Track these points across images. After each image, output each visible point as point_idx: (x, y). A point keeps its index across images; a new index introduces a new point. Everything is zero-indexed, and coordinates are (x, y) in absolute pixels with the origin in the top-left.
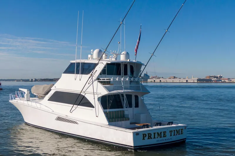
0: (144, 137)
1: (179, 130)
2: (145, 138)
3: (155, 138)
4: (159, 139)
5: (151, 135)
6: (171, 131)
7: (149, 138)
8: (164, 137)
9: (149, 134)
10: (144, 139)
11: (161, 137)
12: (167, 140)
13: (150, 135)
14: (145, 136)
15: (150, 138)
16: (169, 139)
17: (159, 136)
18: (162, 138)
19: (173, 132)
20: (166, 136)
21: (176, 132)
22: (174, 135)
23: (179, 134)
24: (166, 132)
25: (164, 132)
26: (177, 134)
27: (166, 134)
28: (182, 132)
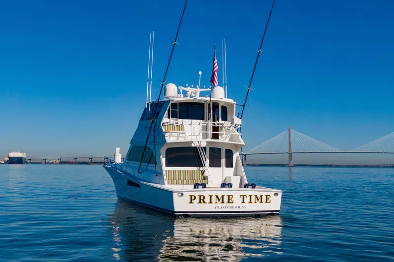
0: (191, 200)
1: (261, 196)
2: (193, 201)
3: (211, 202)
4: (219, 204)
5: (204, 197)
6: (243, 196)
7: (200, 202)
8: (229, 202)
9: (200, 196)
10: (191, 202)
11: (223, 202)
12: (236, 208)
13: (202, 198)
14: (193, 198)
15: (202, 201)
16: (239, 207)
17: (219, 200)
18: (226, 204)
19: (248, 198)
20: (233, 203)
21: (253, 199)
22: (251, 202)
23: (261, 202)
24: (232, 196)
25: (229, 196)
26: (257, 201)
27: (232, 199)
28: (268, 200)
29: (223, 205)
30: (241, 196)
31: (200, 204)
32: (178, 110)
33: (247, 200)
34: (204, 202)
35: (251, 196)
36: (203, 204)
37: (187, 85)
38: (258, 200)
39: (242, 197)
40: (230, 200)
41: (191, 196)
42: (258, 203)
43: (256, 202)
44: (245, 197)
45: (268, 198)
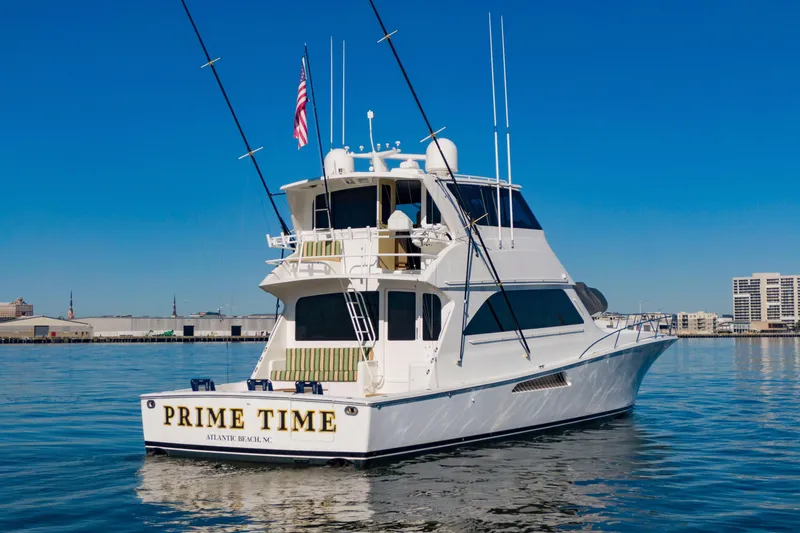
0: (167, 417)
2: (170, 420)
3: (200, 425)
4: (215, 429)
5: (188, 412)
6: (266, 412)
7: (181, 424)
8: (234, 426)
9: (181, 409)
10: (167, 423)
11: (222, 425)
12: (250, 440)
13: (184, 413)
14: (170, 413)
15: (184, 421)
16: (257, 440)
17: (215, 420)
18: (228, 431)
19: (278, 416)
20: (242, 427)
21: (290, 419)
22: (283, 428)
23: (311, 429)
24: (241, 411)
25: (234, 411)
26: (298, 425)
27: (242, 419)
28: (328, 424)
29: (222, 431)
30: (260, 411)
31: (181, 427)
33: (274, 421)
34: (189, 424)
35: (283, 413)
36: (186, 427)
38: (302, 423)
39: (262, 414)
40: (237, 421)
41: (167, 408)
42: (302, 431)
43: (296, 429)
44: (269, 414)
45: (328, 419)
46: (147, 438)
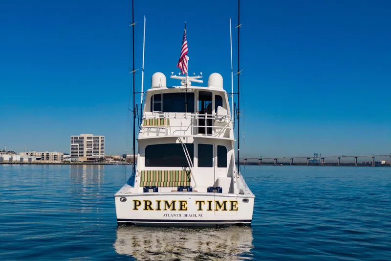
0: (136, 206)
1: (225, 202)
2: (137, 207)
3: (159, 209)
4: (169, 211)
5: (151, 203)
6: (200, 202)
7: (146, 209)
8: (181, 209)
9: (146, 202)
10: (135, 209)
11: (174, 209)
12: (190, 216)
13: (148, 203)
14: (138, 203)
15: (148, 208)
16: (195, 215)
17: (169, 206)
18: (177, 212)
19: (207, 204)
20: (186, 210)
21: (213, 205)
22: (210, 209)
23: (225, 209)
24: (186, 202)
25: (181, 202)
26: (218, 208)
27: (186, 206)
28: (234, 207)
29: (174, 212)
30: (197, 202)
31: (146, 211)
32: (162, 102)
33: (205, 207)
34: (151, 209)
35: (210, 202)
36: (149, 211)
37: (173, 73)
38: (220, 207)
39: (198, 203)
40: (183, 207)
41: (135, 202)
42: (220, 211)
43: (217, 210)
44: (202, 203)
45: (234, 205)
46: (119, 217)
